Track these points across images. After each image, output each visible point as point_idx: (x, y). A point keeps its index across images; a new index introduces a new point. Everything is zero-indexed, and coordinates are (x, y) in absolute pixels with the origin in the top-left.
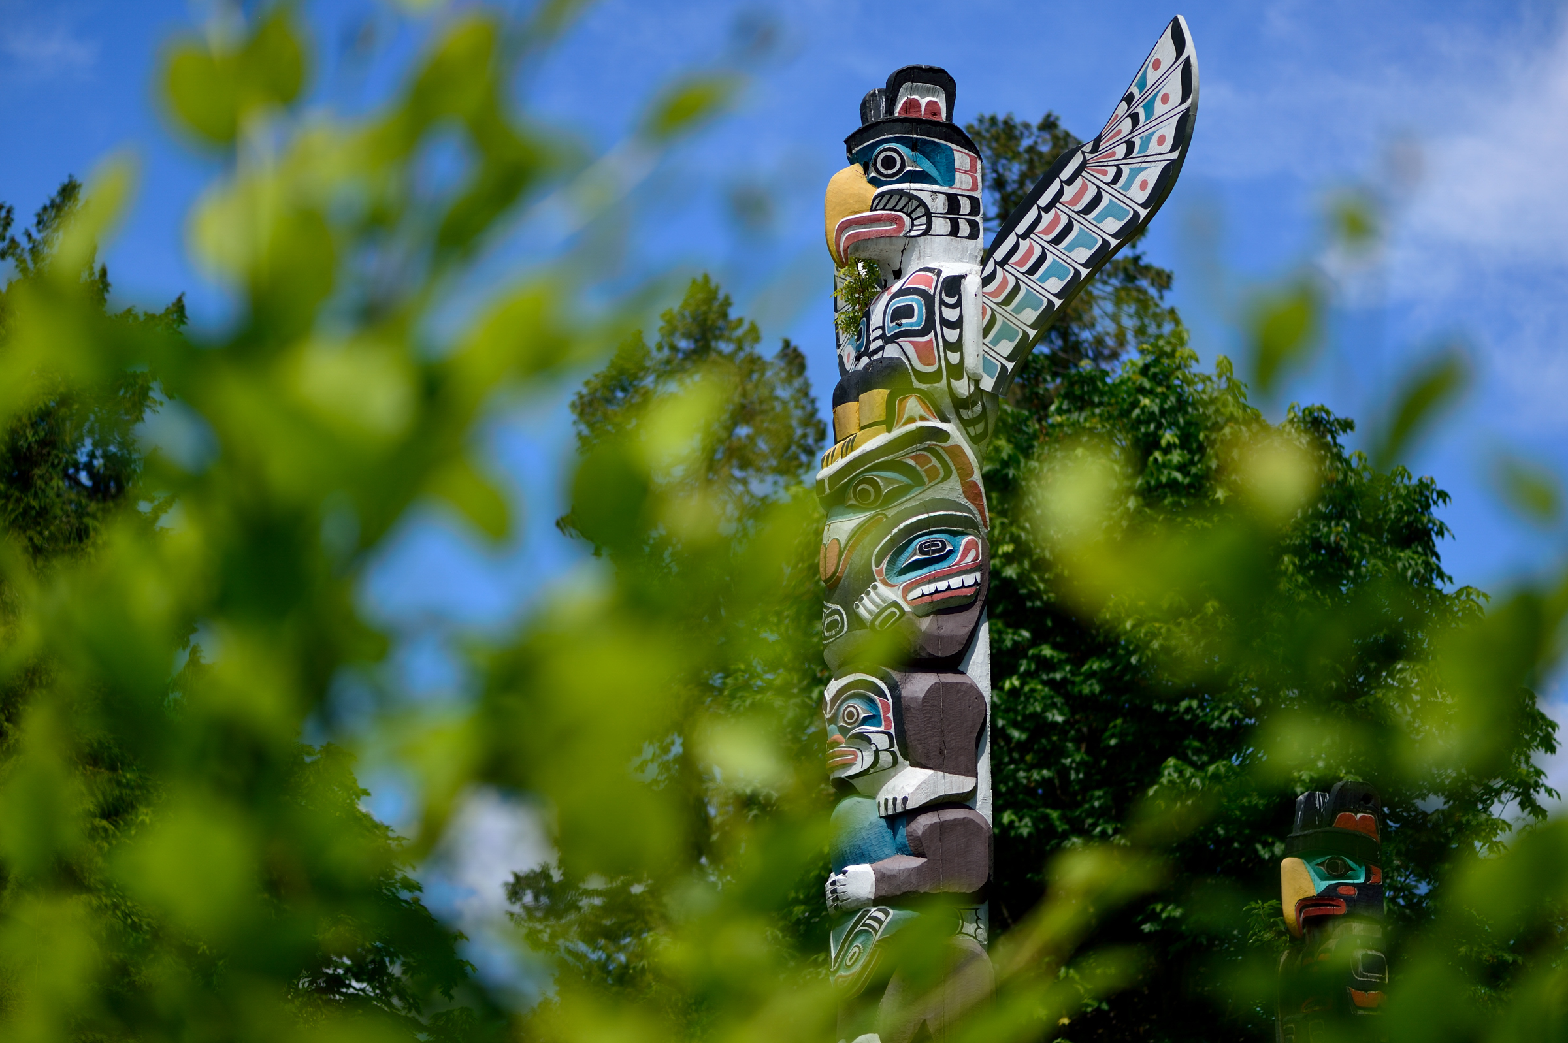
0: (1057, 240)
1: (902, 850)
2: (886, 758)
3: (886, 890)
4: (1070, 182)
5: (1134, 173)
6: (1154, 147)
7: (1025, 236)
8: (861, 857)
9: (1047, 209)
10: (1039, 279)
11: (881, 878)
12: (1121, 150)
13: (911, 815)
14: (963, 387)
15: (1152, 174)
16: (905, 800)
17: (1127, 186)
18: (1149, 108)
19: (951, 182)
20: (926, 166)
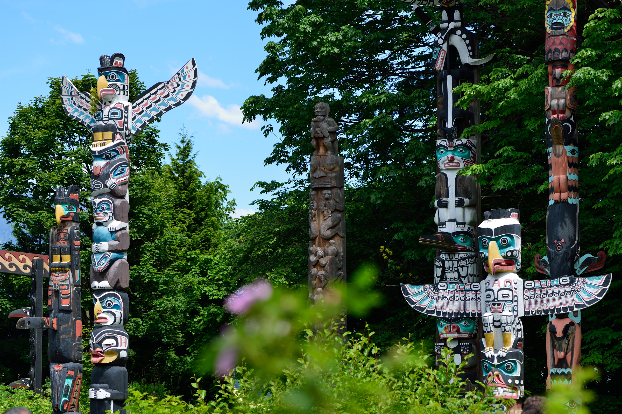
0: (156, 102)
1: (113, 239)
2: (111, 218)
3: (111, 249)
4: (160, 89)
5: (179, 92)
6: (185, 87)
7: (146, 99)
8: (105, 240)
9: (153, 94)
10: (150, 110)
11: (110, 246)
12: (176, 85)
13: (116, 232)
14: (127, 132)
15: (185, 93)
16: (116, 228)
17: (177, 94)
18: (184, 78)
19: (124, 82)
20: (119, 78)
